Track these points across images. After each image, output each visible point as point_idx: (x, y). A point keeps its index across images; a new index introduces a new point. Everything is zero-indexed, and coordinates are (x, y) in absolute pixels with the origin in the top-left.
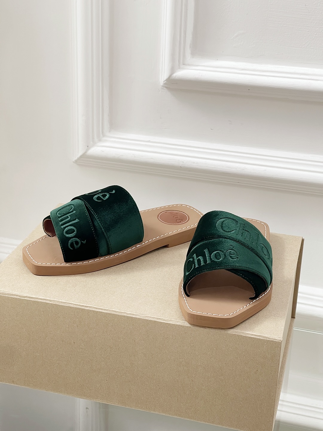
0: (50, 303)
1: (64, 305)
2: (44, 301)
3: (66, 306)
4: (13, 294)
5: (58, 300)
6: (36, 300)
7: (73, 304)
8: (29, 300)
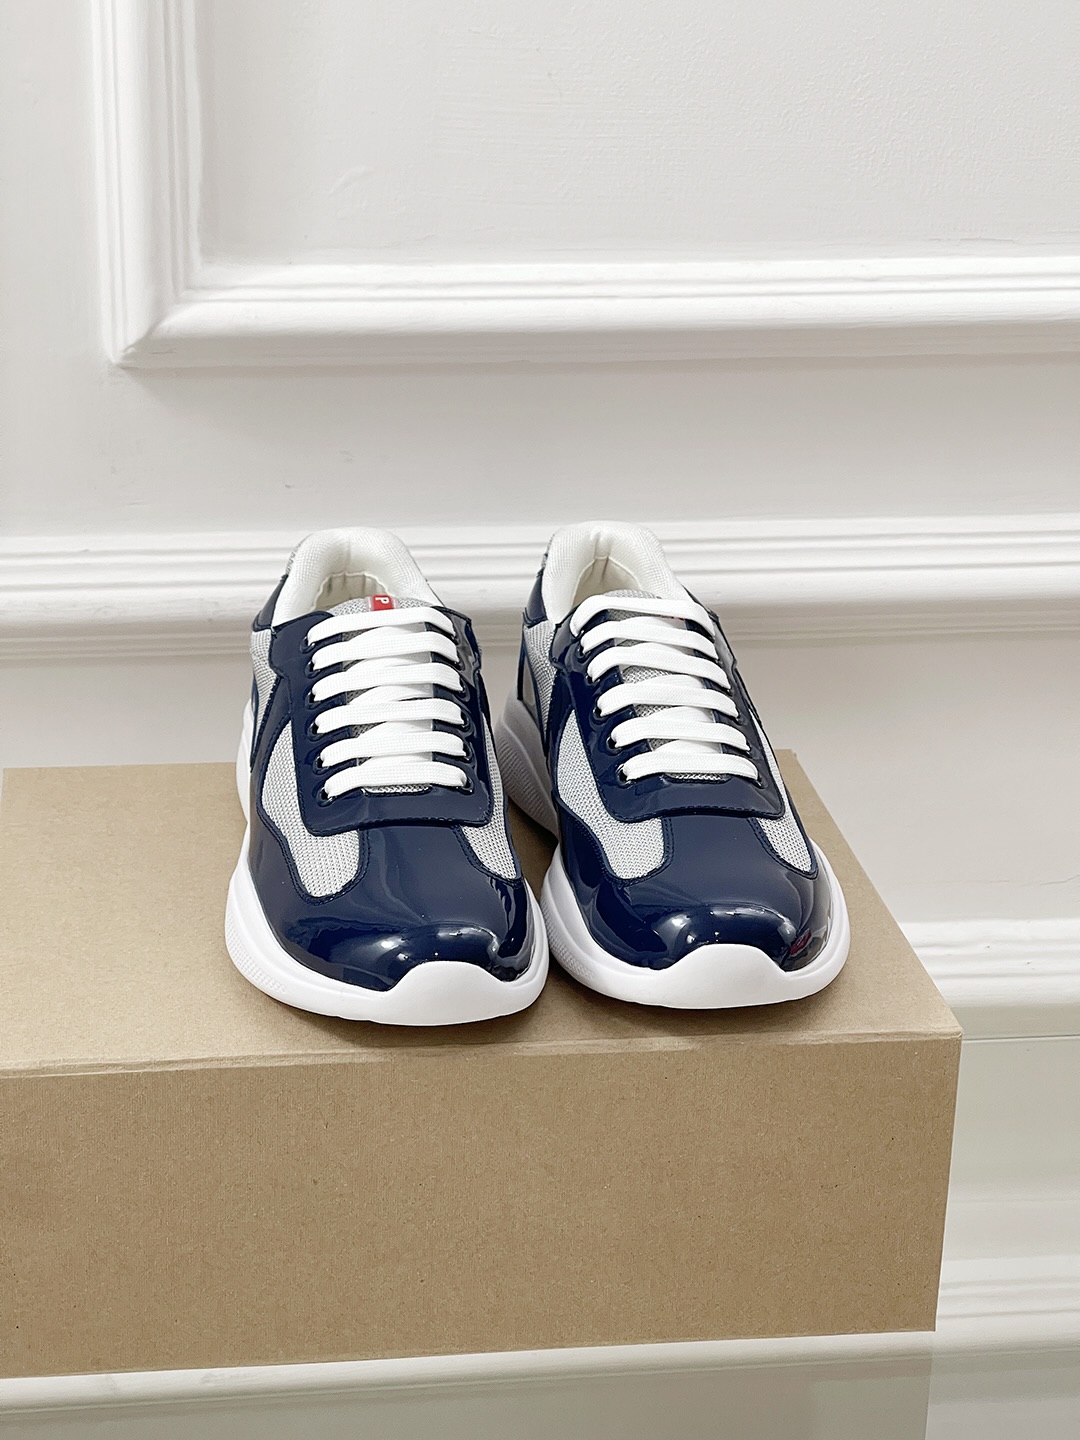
0: (237, 1066)
1: (283, 1064)
2: (214, 1065)
3: (292, 1066)
4: (103, 1062)
5: (259, 1053)
6: (184, 1067)
7: (310, 1055)
8: (162, 1073)
